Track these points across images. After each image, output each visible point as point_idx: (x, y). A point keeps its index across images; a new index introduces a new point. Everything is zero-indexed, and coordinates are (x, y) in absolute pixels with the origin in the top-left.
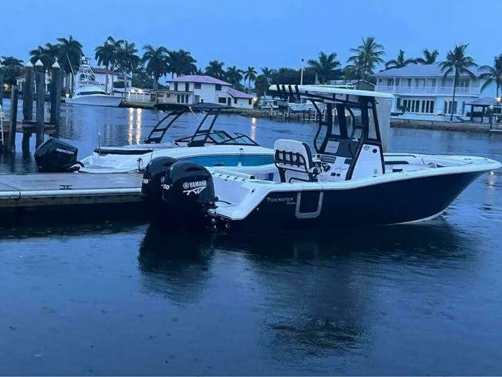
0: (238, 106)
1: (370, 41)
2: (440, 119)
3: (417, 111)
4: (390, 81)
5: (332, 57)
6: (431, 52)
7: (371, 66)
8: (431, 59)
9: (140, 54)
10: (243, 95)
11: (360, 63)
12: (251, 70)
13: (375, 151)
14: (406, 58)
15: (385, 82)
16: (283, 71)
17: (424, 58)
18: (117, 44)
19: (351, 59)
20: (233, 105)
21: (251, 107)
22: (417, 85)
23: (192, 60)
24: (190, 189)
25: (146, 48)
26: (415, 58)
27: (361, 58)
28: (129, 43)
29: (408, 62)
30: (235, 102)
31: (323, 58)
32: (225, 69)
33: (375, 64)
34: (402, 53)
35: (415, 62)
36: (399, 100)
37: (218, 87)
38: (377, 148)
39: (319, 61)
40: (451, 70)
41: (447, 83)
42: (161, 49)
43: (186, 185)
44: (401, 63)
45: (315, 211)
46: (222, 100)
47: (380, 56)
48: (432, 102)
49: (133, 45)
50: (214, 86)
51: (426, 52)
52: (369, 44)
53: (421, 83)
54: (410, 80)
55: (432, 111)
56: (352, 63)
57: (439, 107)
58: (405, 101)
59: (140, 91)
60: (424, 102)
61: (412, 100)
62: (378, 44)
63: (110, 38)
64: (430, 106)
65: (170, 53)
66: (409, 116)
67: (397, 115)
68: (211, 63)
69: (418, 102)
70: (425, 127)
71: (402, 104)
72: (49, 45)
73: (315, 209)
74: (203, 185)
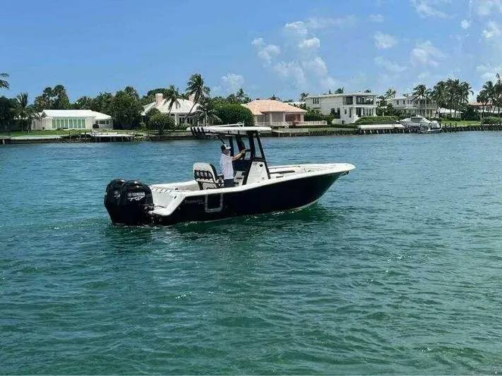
13: (261, 166)
24: (132, 197)
38: (263, 163)
43: (130, 195)
73: (218, 206)
74: (142, 195)
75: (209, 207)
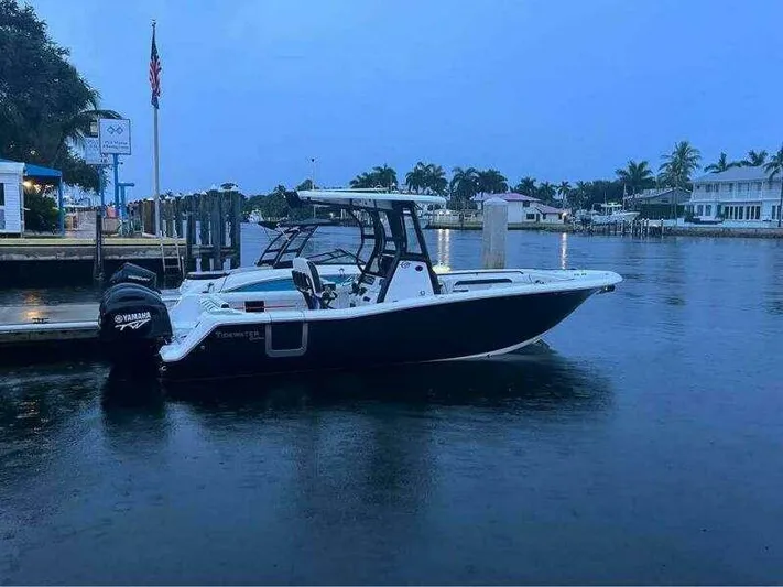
0: (548, 221)
1: (684, 145)
2: (767, 225)
3: (741, 218)
4: (708, 187)
5: (642, 165)
6: (758, 154)
7: (686, 172)
8: (758, 160)
9: (449, 177)
10: (553, 210)
11: (674, 170)
12: (564, 184)
13: (419, 268)
14: (728, 162)
15: (703, 189)
16: (597, 183)
17: (750, 160)
18: (427, 169)
19: (663, 166)
20: (542, 221)
21: (562, 221)
22: (740, 190)
23: (502, 178)
24: (124, 322)
25: (455, 170)
26: (738, 160)
27: (674, 164)
28: (437, 166)
29: (731, 165)
30: (544, 218)
31: (633, 167)
32: (537, 185)
33: (690, 169)
34: (723, 156)
35: (739, 165)
36: (719, 208)
37: (526, 204)
39: (627, 170)
40: (777, 171)
41: (774, 185)
42: (470, 171)
43: (118, 319)
44: (723, 166)
45: (298, 347)
46: (530, 216)
47: (698, 162)
48: (758, 208)
49: (440, 168)
50: (522, 203)
51: (752, 154)
52: (683, 150)
53: (744, 187)
54: (731, 185)
55: (758, 218)
56: (664, 170)
57: (766, 213)
58: (727, 209)
59: (448, 212)
60: (748, 208)
61: (734, 206)
62: (693, 147)
63: (420, 164)
64: (755, 212)
65: (480, 174)
66: (729, 224)
67: (716, 223)
68: (523, 181)
69: (741, 208)
70: (747, 236)
71: (723, 211)
72: (365, 174)
73: (298, 345)
74: (146, 317)
75: (275, 346)
